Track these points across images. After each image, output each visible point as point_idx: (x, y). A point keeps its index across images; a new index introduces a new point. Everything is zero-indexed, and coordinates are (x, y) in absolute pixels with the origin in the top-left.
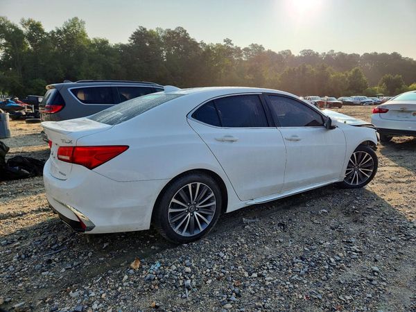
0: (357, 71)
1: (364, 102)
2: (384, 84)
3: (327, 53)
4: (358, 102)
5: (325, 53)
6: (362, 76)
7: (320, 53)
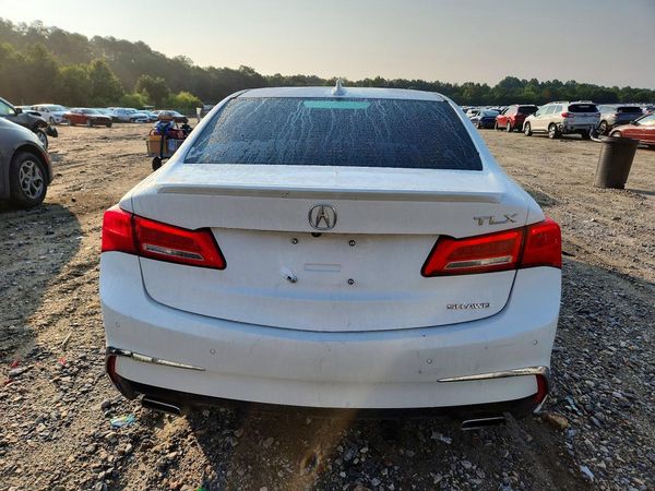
0: (99, 64)
1: (135, 119)
2: (144, 90)
3: (29, 25)
4: (126, 117)
5: (25, 25)
6: (110, 75)
7: (15, 23)
